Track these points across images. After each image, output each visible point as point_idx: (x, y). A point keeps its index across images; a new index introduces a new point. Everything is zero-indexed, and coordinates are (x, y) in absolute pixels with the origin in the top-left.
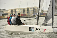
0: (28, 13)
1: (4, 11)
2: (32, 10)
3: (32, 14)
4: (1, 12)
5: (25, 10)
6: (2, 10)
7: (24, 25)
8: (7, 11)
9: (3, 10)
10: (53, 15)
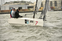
0: (55, 6)
1: (30, 4)
2: (60, 3)
3: (60, 7)
4: (26, 4)
5: (53, 3)
6: (27, 2)
7: (21, 18)
8: (33, 3)
9: (29, 2)
10: (45, 9)
